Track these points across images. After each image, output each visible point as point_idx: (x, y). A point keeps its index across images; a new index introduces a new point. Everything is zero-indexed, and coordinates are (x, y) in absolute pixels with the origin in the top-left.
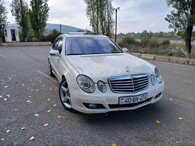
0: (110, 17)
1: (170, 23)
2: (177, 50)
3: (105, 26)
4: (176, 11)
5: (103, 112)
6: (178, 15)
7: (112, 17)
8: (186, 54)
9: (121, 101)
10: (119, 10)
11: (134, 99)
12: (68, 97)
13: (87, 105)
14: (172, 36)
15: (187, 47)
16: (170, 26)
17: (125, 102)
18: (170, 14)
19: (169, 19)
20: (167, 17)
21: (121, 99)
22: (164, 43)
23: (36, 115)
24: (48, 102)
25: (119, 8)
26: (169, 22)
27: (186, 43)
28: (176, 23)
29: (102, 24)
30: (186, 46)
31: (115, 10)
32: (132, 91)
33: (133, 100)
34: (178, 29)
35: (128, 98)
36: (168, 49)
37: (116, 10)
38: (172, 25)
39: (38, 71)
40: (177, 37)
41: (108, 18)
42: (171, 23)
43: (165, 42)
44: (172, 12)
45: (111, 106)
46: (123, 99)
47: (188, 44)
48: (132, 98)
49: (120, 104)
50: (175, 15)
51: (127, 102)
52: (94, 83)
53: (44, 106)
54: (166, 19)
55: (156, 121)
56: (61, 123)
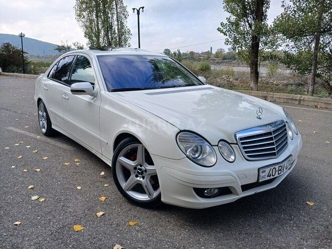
0: (122, 23)
1: (225, 37)
2: (225, 80)
3: (112, 39)
4: (233, 18)
5: (230, 202)
6: (237, 24)
7: (125, 23)
8: (252, 85)
9: (261, 175)
10: (143, 11)
11: (280, 168)
12: (138, 178)
13: (200, 192)
14: (209, 58)
15: (253, 75)
16: (227, 41)
17: (268, 176)
18: (225, 22)
19: (224, 30)
20: (220, 27)
21: (262, 172)
22: (202, 70)
23: (77, 228)
24: (80, 192)
25: (143, 8)
26: (225, 34)
27: (252, 68)
28: (235, 37)
29: (107, 35)
30: (251, 72)
31: (136, 10)
32: (274, 154)
33: (279, 170)
34: (238, 46)
35: (272, 168)
36: (211, 79)
37: (138, 12)
38: (230, 40)
39: (9, 128)
40: (216, 60)
41: (118, 25)
42: (228, 37)
43: (203, 67)
44: (228, 19)
45: (245, 188)
46: (264, 171)
47: (254, 70)
48: (277, 167)
49: (261, 181)
50: (233, 24)
51: (270, 176)
52: (212, 146)
53: (80, 204)
54: (219, 29)
55: (307, 202)
56: (145, 236)
